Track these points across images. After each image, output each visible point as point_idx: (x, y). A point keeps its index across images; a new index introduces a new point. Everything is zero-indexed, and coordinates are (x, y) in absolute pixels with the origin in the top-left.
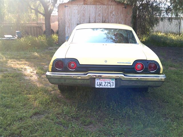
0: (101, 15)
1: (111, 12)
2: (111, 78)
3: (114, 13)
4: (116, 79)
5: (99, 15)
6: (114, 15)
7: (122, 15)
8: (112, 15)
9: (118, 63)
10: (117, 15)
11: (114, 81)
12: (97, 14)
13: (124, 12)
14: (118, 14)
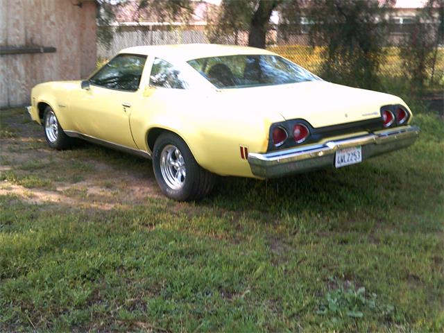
0: (22, 23)
1: (47, 17)
2: (357, 146)
3: (53, 18)
4: (362, 146)
5: (16, 24)
6: (53, 23)
7: (73, 24)
8: (48, 23)
9: (363, 115)
10: (61, 22)
11: (360, 150)
12: (11, 22)
13: (77, 16)
14: (63, 20)
